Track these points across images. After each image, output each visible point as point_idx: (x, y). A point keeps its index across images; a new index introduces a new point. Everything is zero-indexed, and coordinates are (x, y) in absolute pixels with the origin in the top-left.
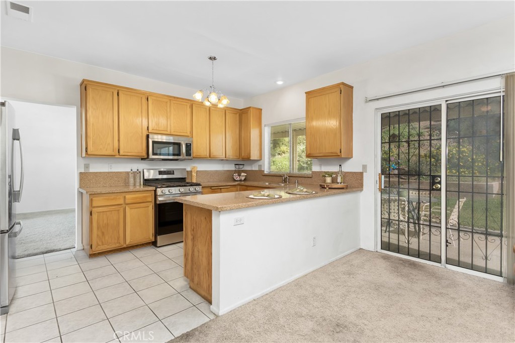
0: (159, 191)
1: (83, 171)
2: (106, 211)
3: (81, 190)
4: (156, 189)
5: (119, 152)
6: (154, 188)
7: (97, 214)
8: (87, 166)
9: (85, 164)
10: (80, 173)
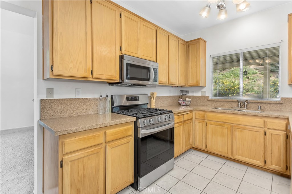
0: (141, 122)
1: (44, 97)
2: (82, 158)
3: (42, 123)
4: (137, 119)
5: (92, 74)
6: (134, 119)
7: (70, 163)
8: (50, 91)
9: (47, 89)
10: (42, 100)
